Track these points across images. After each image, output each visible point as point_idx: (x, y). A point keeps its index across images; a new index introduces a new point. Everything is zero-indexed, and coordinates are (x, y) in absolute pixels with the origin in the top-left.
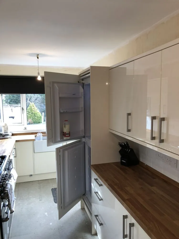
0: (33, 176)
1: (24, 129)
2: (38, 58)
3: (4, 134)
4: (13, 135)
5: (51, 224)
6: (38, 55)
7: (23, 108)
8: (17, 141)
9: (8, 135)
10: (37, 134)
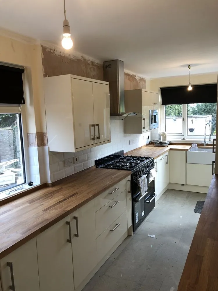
0: (185, 186)
1: (183, 139)
2: (189, 68)
3: (162, 142)
4: (171, 144)
5: (181, 224)
6: (190, 65)
7: (183, 118)
8: (171, 149)
9: (166, 143)
10: (192, 145)
